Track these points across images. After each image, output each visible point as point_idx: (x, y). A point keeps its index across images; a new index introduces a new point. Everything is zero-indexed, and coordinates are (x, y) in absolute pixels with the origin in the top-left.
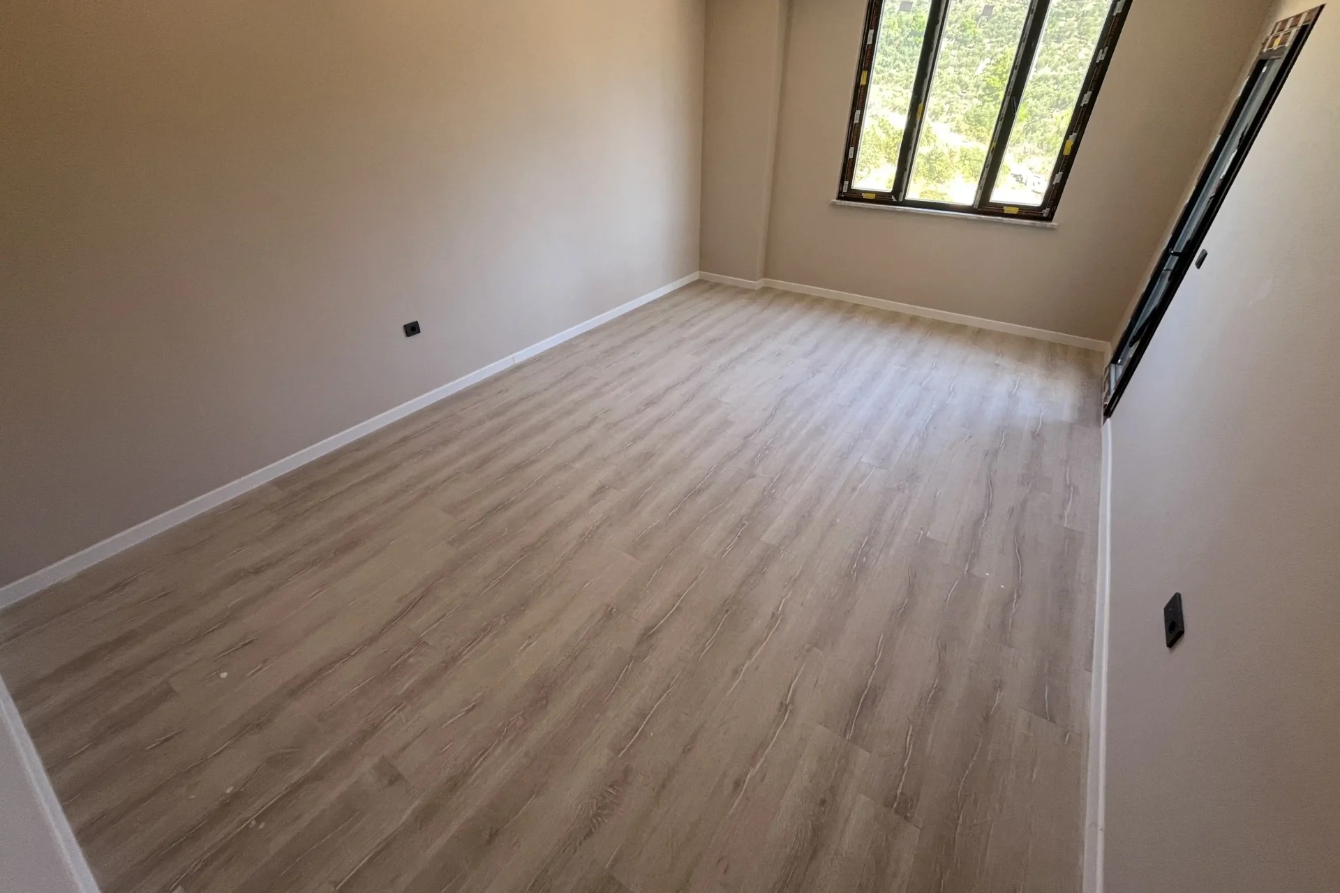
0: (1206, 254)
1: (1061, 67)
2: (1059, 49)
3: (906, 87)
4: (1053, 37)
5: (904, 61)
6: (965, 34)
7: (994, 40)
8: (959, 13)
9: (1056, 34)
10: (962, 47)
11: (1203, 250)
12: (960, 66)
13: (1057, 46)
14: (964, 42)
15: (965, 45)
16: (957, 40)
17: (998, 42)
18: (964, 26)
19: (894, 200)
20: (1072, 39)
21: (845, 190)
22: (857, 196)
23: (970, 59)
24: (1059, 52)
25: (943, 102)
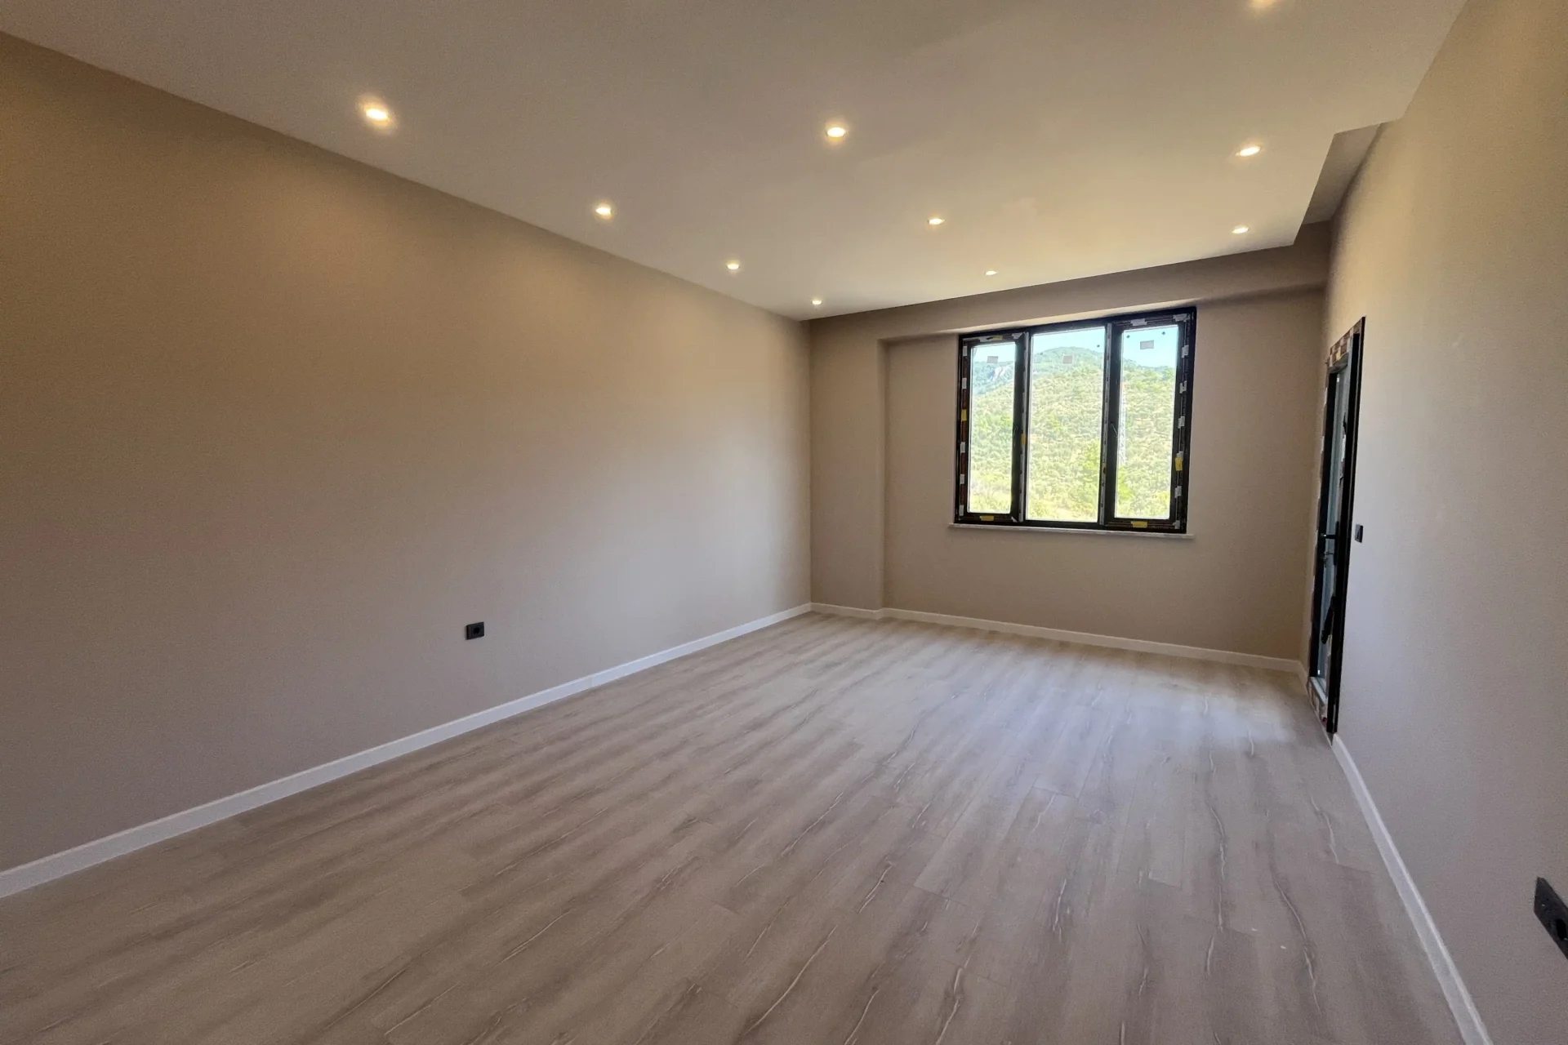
0: (1362, 527)
1: (1149, 456)
2: (1144, 442)
3: (1006, 472)
4: (1135, 433)
5: (1000, 452)
6: (1052, 431)
7: (1080, 435)
8: (1043, 415)
9: (1137, 431)
10: (1052, 440)
11: (1357, 526)
12: (1054, 455)
13: (1141, 440)
14: (1052, 437)
15: (1055, 439)
16: (1045, 435)
17: (1084, 436)
18: (1050, 425)
19: (1014, 520)
20: (1153, 434)
21: (962, 514)
22: (975, 518)
23: (1062, 450)
24: (1145, 445)
25: (1045, 483)
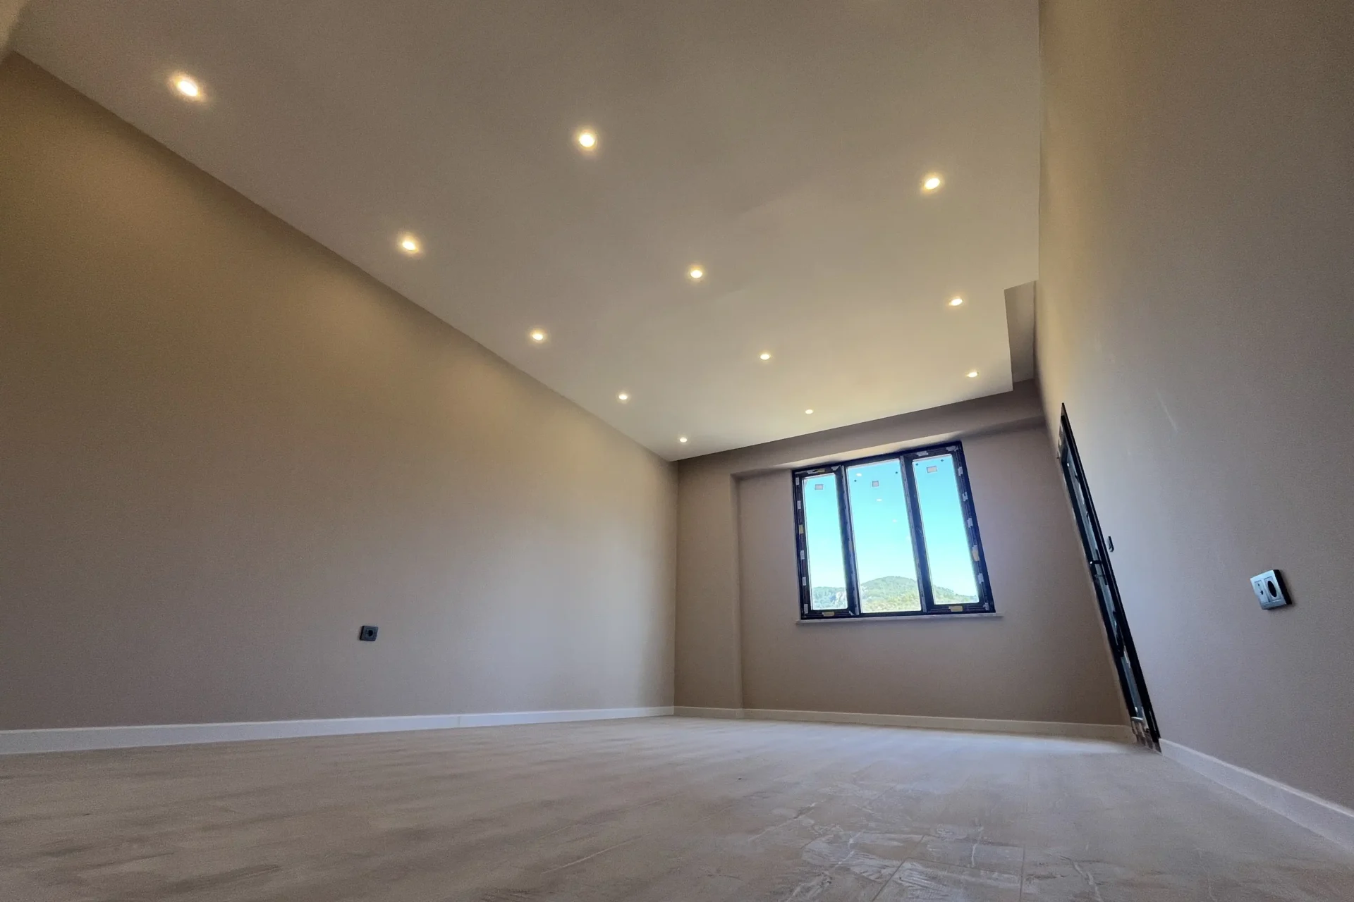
0: (1110, 539)
19: (852, 614)
21: (806, 612)
22: (818, 615)
